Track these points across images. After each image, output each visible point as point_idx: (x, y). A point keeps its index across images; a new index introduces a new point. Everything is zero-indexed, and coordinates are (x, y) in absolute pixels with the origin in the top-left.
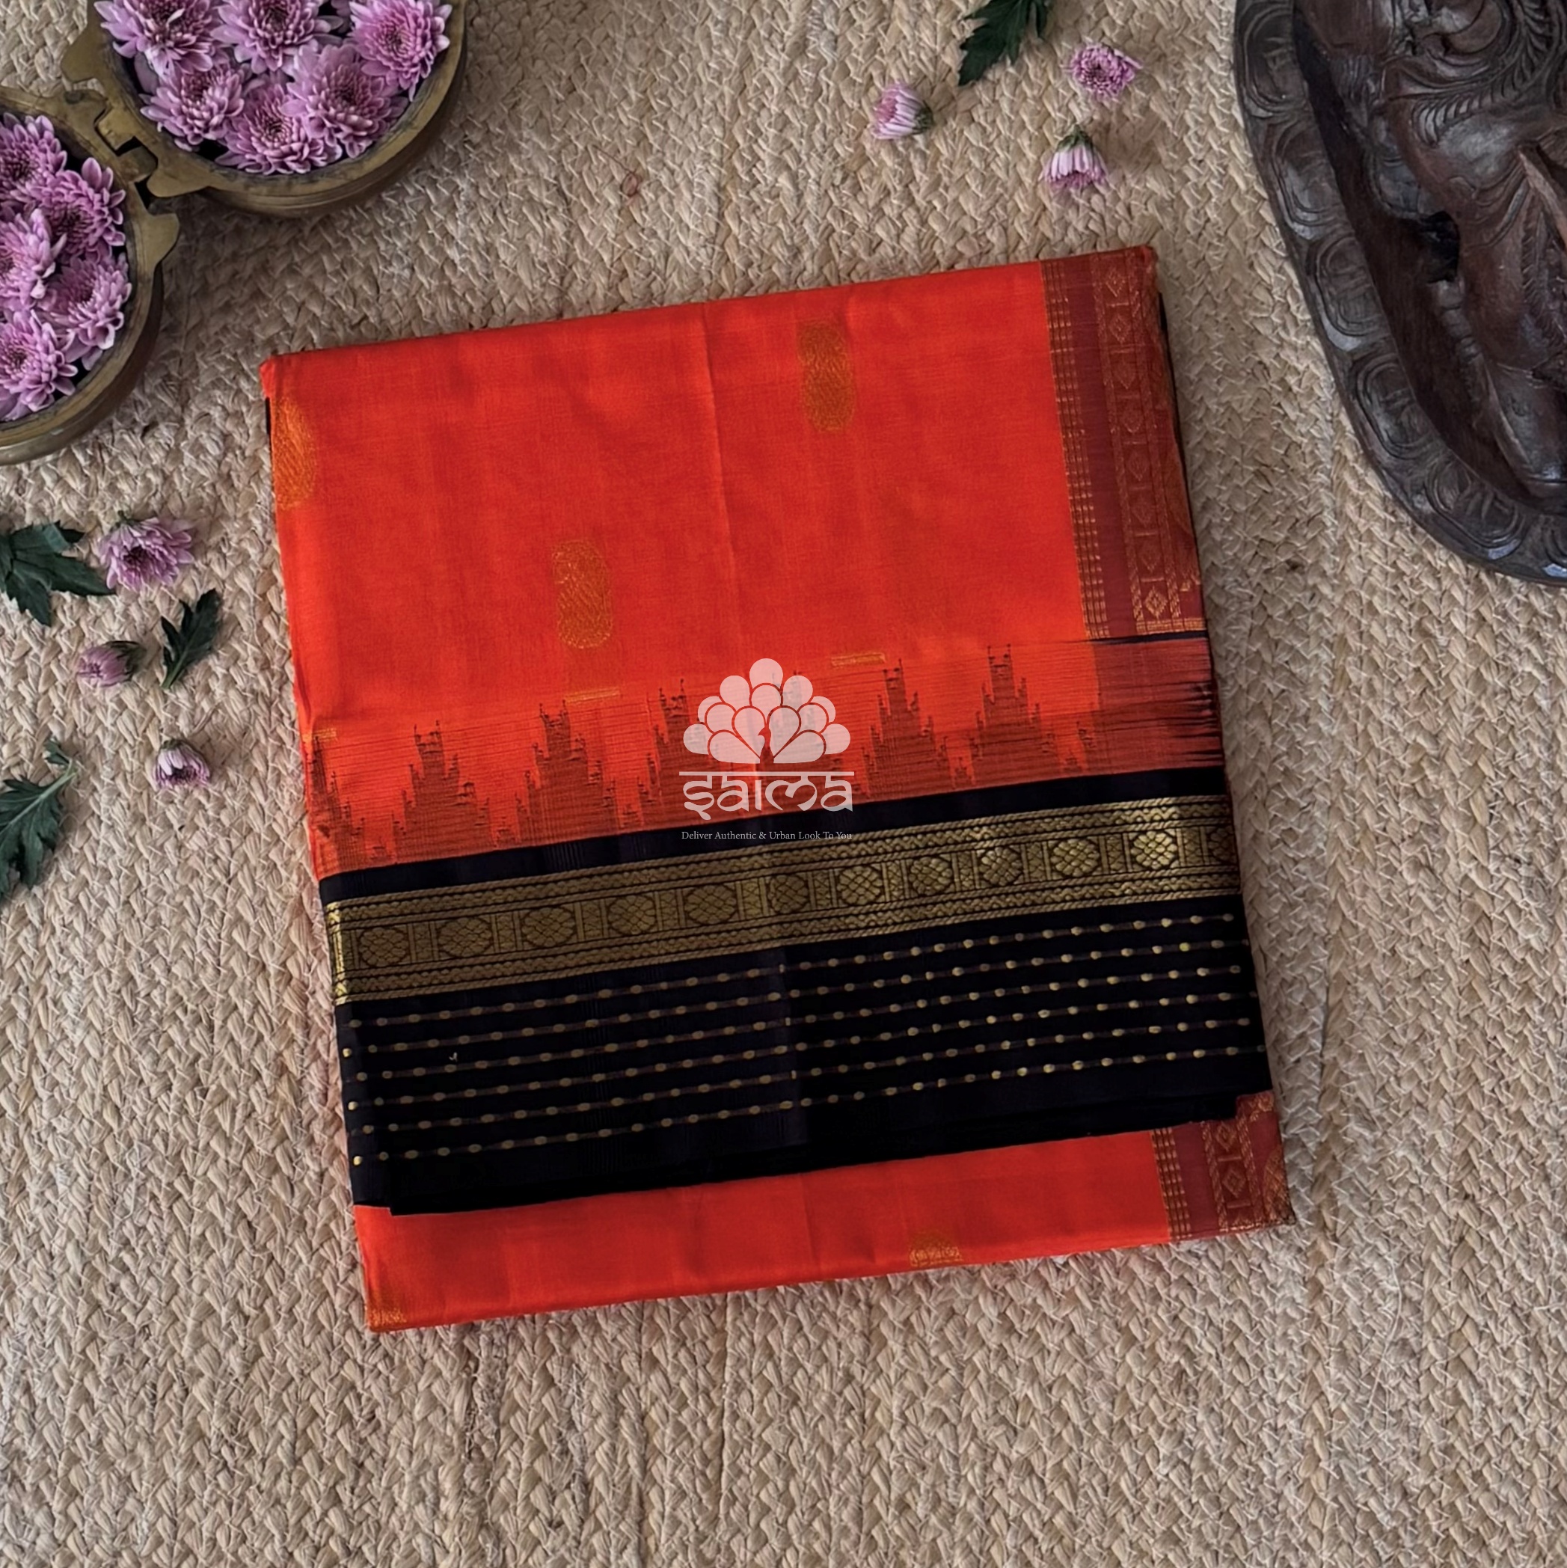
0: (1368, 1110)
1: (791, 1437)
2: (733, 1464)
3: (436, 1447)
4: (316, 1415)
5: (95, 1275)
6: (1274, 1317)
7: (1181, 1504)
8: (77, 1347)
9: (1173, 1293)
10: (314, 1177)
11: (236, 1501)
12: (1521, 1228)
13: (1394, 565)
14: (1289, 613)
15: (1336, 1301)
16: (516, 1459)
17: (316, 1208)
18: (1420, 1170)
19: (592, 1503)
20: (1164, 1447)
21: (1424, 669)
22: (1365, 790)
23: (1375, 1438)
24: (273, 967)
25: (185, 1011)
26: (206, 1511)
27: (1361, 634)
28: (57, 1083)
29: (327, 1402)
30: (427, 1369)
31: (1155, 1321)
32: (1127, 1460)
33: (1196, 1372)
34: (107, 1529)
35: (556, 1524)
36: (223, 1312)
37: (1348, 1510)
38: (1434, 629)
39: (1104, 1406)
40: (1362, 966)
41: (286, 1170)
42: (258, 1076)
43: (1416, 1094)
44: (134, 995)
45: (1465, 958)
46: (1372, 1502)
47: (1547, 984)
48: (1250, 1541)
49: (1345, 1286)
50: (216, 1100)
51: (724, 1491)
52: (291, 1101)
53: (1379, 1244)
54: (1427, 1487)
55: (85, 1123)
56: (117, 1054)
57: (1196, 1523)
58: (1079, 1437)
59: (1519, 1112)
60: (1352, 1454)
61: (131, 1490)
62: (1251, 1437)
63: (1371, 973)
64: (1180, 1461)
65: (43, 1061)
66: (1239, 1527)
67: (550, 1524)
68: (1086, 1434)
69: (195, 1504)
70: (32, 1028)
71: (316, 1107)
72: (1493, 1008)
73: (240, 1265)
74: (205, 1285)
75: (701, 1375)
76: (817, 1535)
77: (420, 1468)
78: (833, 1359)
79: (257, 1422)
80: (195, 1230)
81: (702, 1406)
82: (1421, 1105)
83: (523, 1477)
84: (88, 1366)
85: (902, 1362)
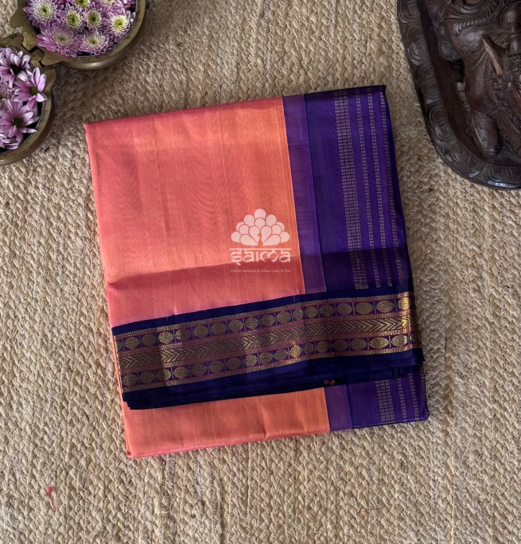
0: (462, 373)
1: (271, 485)
2: (251, 495)
3: (152, 492)
5: (36, 435)
6: (433, 443)
7: (404, 507)
10: (110, 401)
12: (515, 411)
13: (464, 189)
14: (430, 206)
15: (453, 438)
16: (180, 495)
17: (110, 411)
19: (205, 509)
20: (397, 487)
21: (475, 224)
22: (457, 265)
24: (95, 330)
28: (22, 371)
30: (149, 465)
31: (393, 445)
32: (385, 491)
33: (407, 462)
35: (194, 517)
36: (79, 446)
38: (478, 210)
39: (376, 473)
40: (457, 324)
41: (100, 398)
42: (91, 366)
43: (478, 367)
44: (47, 340)
45: (492, 321)
46: (468, 505)
49: (456, 433)
51: (249, 504)
52: (102, 375)
53: (467, 418)
56: (42, 361)
57: (408, 513)
58: (368, 484)
59: (512, 372)
60: (460, 489)
61: (50, 507)
62: (426, 484)
65: (17, 364)
66: (423, 515)
67: (191, 517)
68: (371, 483)
71: (110, 377)
72: (502, 337)
73: (84, 429)
74: (73, 436)
75: (240, 465)
76: (280, 518)
77: (147, 498)
78: (284, 459)
79: (92, 483)
80: (69, 419)
81: (241, 476)
82: (479, 371)
83: (182, 501)
84: (34, 466)
85: (308, 459)
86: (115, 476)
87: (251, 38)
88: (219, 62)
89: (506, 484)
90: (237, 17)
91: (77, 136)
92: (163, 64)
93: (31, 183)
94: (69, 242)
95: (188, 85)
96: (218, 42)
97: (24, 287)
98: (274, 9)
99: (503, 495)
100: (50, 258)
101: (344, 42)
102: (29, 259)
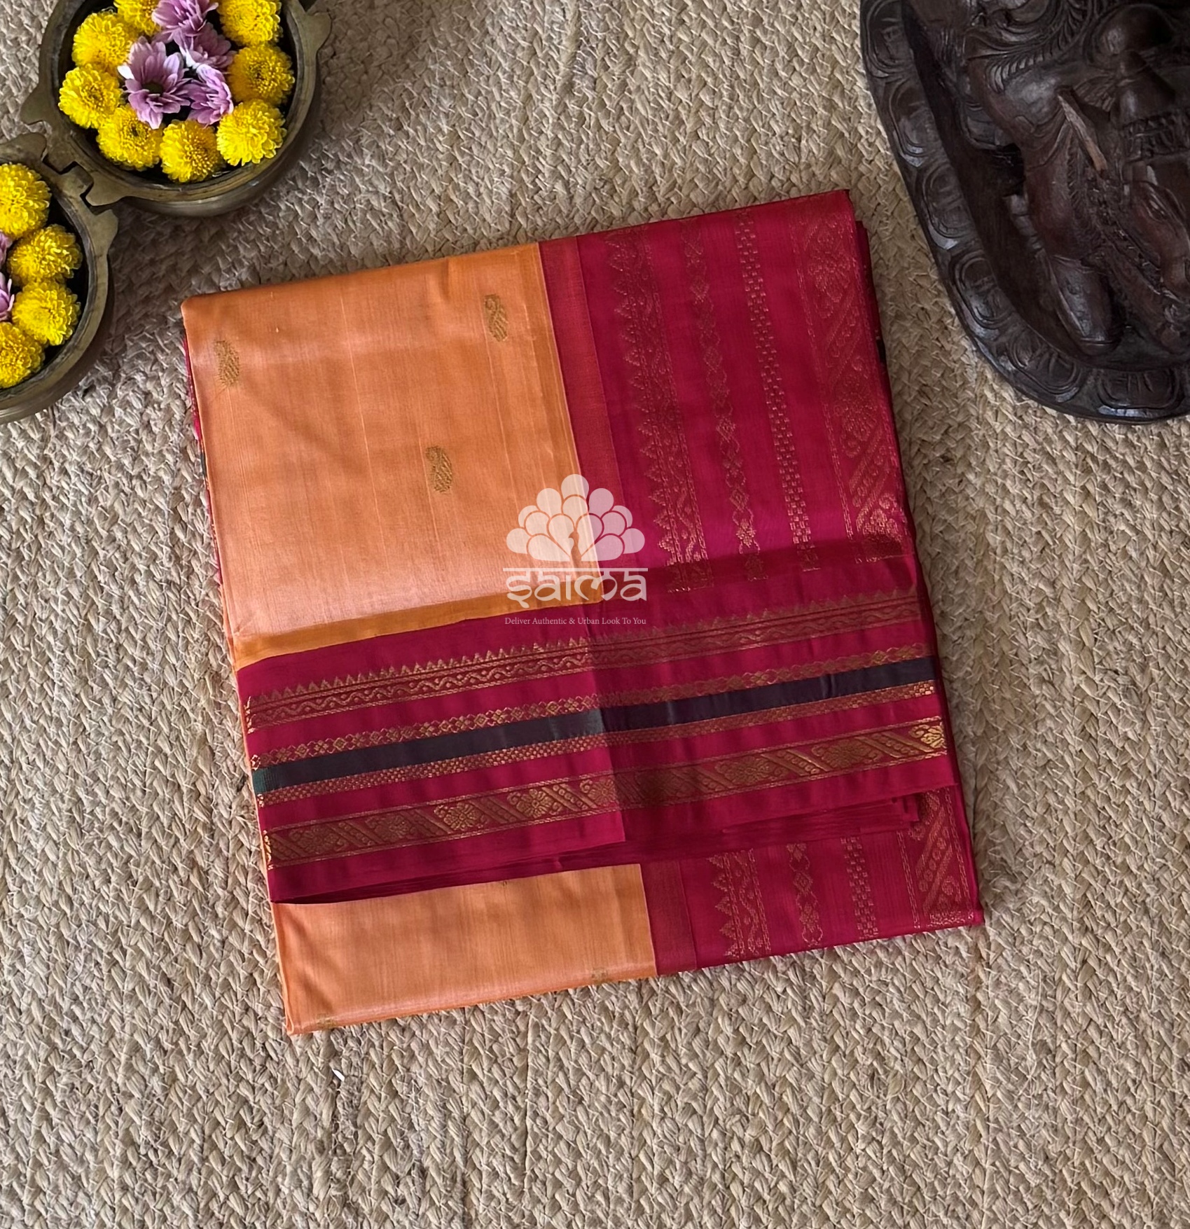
0: (1009, 867)
1: (578, 1129)
2: (535, 1152)
3: (309, 1146)
5: (53, 1024)
6: (944, 1027)
7: (877, 1174)
10: (218, 944)
12: (1129, 950)
13: (1022, 455)
14: (943, 495)
15: (990, 1014)
16: (370, 1153)
17: (218, 966)
19: (428, 1188)
20: (861, 1128)
21: (1043, 533)
22: (1000, 625)
23: (1023, 1117)
24: (185, 787)
28: (25, 881)
30: (302, 1088)
32: (834, 1138)
33: (886, 1072)
35: (401, 1202)
36: (148, 1048)
38: (1051, 502)
39: (816, 1100)
41: (196, 938)
42: (176, 869)
43: (1045, 854)
44: (81, 812)
45: (1077, 749)
46: (1022, 1166)
49: (997, 1002)
51: (528, 1172)
52: (200, 888)
53: (1022, 969)
56: (69, 857)
57: (886, 1185)
58: (797, 1122)
59: (1124, 862)
61: (80, 1187)
62: (926, 1119)
65: (13, 865)
66: (919, 1188)
67: (396, 1202)
68: (802, 1120)
71: (220, 891)
72: (1101, 785)
73: (161, 1012)
74: (134, 1028)
75: (509, 1083)
76: (598, 1203)
77: (298, 1162)
78: (609, 1070)
79: (174, 1130)
80: (127, 987)
81: (511, 1108)
82: (1049, 862)
83: (375, 1166)
84: (48, 1093)
85: (662, 1070)
86: (227, 1113)
87: (543, 138)
88: (471, 190)
89: (1108, 1117)
90: (512, 93)
91: (156, 361)
92: (348, 199)
93: (51, 463)
94: (131, 593)
95: (402, 243)
96: (470, 149)
97: (34, 693)
98: (596, 75)
99: (1101, 1141)
100: (89, 628)
101: (748, 141)
102: (44, 630)
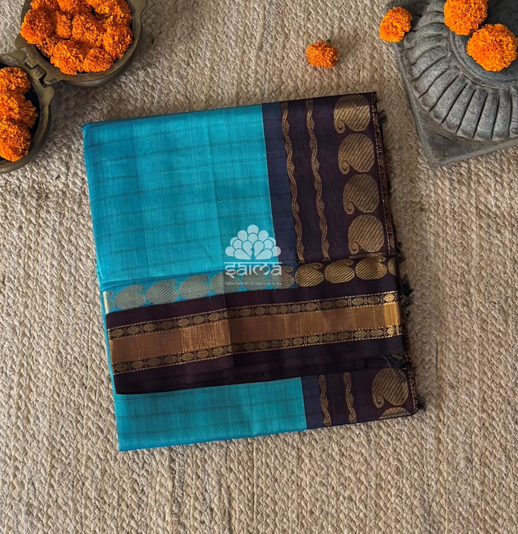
4: (125, 490)
8: (48, 470)
9: (394, 442)
11: (101, 518)
18: (470, 402)
25: (78, 362)
26: (92, 522)
27: (443, 231)
29: (128, 486)
34: (61, 528)
37: (452, 511)
47: (506, 342)
48: (422, 521)
50: (90, 390)
54: (477, 503)
55: (48, 398)
63: (450, 339)
64: (398, 496)
69: (88, 519)
70: (29, 369)
